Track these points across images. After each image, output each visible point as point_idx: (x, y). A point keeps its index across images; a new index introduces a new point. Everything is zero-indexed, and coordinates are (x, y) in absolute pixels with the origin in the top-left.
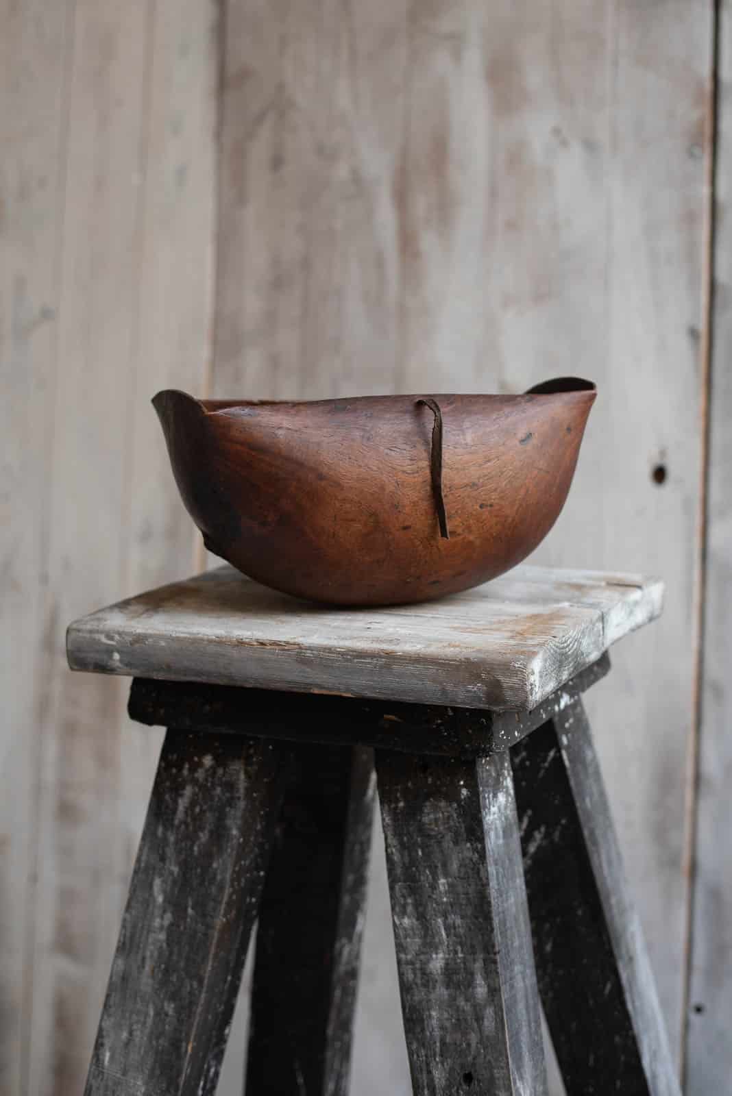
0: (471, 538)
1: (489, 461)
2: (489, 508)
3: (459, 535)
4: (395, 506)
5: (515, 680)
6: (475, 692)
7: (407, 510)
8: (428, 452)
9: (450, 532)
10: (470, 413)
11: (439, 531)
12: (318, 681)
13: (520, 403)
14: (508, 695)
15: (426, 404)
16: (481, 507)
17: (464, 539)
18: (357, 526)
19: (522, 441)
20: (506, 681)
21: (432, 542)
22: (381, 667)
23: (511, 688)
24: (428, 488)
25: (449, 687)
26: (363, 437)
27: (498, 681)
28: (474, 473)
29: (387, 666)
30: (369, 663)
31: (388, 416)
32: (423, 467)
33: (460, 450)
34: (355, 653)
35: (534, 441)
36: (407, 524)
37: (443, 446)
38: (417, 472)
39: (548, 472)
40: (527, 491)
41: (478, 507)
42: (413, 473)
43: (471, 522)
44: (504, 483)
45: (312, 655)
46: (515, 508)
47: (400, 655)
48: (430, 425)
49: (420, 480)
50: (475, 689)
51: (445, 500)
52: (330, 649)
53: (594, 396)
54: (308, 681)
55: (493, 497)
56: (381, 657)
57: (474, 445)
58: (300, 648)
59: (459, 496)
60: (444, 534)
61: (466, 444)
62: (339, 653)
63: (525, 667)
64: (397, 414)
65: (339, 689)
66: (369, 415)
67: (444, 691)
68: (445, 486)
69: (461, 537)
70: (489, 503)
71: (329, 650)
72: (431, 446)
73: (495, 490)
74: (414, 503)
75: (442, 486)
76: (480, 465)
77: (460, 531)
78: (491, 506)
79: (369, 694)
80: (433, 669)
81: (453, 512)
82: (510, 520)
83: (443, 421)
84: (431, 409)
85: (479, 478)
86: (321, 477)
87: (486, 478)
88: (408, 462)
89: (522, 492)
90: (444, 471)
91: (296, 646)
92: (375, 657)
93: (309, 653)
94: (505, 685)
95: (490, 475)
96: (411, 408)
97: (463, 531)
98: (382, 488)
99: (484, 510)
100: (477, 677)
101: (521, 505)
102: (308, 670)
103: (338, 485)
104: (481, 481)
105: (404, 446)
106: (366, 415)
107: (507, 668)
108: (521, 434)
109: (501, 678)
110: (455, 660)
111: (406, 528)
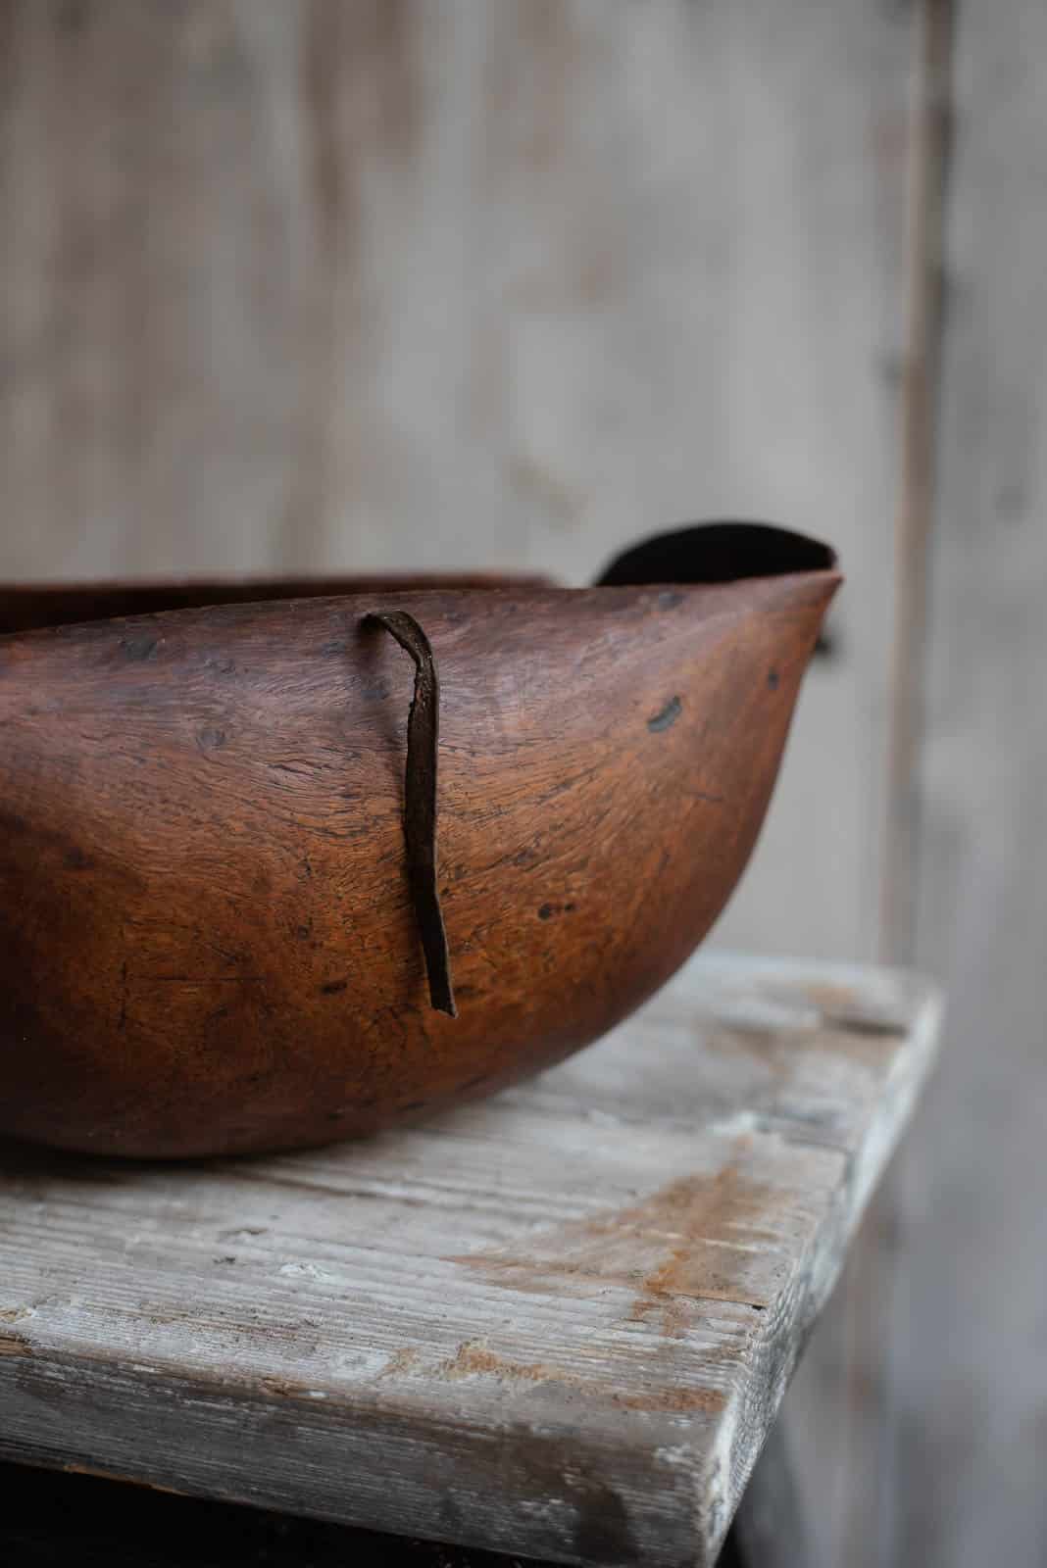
0: (516, 995)
1: (566, 784)
2: (564, 915)
3: (482, 992)
4: (302, 932)
5: (665, 1498)
6: (543, 1520)
7: (335, 940)
8: (396, 774)
9: (459, 990)
10: (512, 647)
11: (426, 985)
12: (82, 1446)
13: (647, 611)
14: (645, 1537)
15: (385, 627)
16: (544, 913)
17: (493, 1003)
18: (189, 993)
19: (655, 721)
20: (637, 1500)
21: (407, 1018)
22: (266, 1427)
23: (655, 1520)
24: (396, 875)
25: (466, 1500)
26: (204, 734)
27: (616, 1498)
28: (526, 821)
29: (280, 1427)
30: (229, 1414)
31: (279, 666)
32: (379, 817)
33: (487, 759)
34: (186, 1384)
35: (688, 718)
36: (335, 977)
37: (440, 749)
38: (365, 830)
39: (720, 800)
40: (666, 856)
41: (535, 917)
42: (353, 834)
43: (516, 956)
44: (606, 843)
45: (61, 1377)
46: (634, 906)
47: (314, 1400)
48: (403, 693)
49: (374, 850)
50: (545, 1512)
51: (443, 905)
52: (114, 1365)
53: (837, 583)
54: (56, 1443)
55: (575, 885)
56: (261, 1399)
57: (528, 743)
58: (29, 1353)
59: (484, 890)
60: (441, 1001)
61: (504, 741)
62: (139, 1377)
63: (699, 1464)
64: (308, 661)
65: (142, 1473)
66: (223, 666)
67: (449, 1510)
68: (445, 866)
69: (487, 998)
70: (565, 902)
71: (110, 1365)
72: (405, 753)
73: (583, 865)
74: (355, 918)
75: (437, 867)
76: (544, 797)
77: (483, 982)
78: (570, 908)
79: (225, 1493)
80: (415, 1448)
81: (466, 933)
82: (618, 938)
83: (441, 678)
84: (405, 645)
85: (539, 835)
86: (80, 860)
87: (557, 834)
88: (337, 802)
89: (654, 860)
90: (443, 822)
91: (17, 1346)
92: (246, 1400)
93: (52, 1371)
94: (635, 1510)
95: (571, 825)
96: (345, 640)
97: (494, 980)
98: (263, 883)
99: (551, 920)
100: (553, 1483)
101: (648, 895)
102: (56, 1414)
103: (130, 881)
104: (543, 842)
105: (327, 757)
106: (213, 665)
107: (639, 1462)
108: (652, 701)
109: (623, 1490)
110: (484, 1430)
111: (330, 989)
